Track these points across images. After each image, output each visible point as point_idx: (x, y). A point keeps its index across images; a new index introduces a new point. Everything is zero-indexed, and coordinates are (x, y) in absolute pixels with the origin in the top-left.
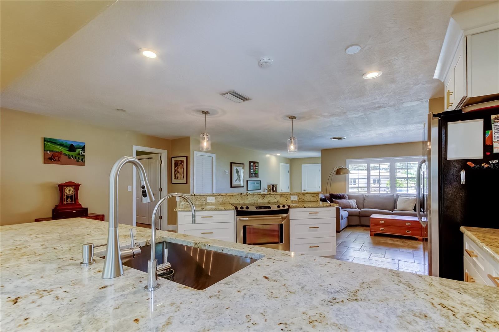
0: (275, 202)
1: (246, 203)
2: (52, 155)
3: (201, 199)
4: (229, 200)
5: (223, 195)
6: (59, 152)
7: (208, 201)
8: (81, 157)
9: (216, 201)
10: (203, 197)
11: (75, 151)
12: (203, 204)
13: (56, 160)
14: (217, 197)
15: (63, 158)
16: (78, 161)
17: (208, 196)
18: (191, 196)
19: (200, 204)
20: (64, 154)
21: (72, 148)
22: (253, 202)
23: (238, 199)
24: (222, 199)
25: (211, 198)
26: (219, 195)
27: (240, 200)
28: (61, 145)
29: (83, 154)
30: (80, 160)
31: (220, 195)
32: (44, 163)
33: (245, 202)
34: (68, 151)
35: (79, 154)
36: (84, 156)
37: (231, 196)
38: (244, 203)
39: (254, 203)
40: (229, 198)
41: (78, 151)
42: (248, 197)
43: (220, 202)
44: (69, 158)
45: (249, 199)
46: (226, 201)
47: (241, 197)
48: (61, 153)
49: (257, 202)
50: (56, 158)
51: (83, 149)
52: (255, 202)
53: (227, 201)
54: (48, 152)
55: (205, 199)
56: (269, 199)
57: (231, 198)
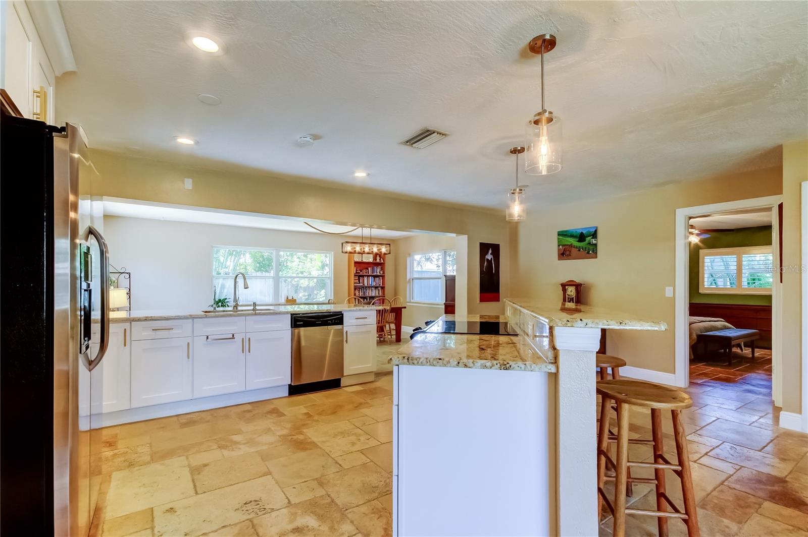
2: (564, 250)
6: (569, 246)
8: (591, 247)
11: (585, 241)
13: (567, 255)
15: (574, 251)
16: (588, 253)
20: (574, 247)
21: (582, 237)
28: (572, 236)
29: (594, 242)
30: (591, 252)
32: (559, 260)
34: (578, 241)
35: (590, 243)
36: (596, 245)
41: (588, 239)
44: (579, 250)
48: (571, 246)
50: (568, 253)
51: (594, 235)
54: (561, 247)
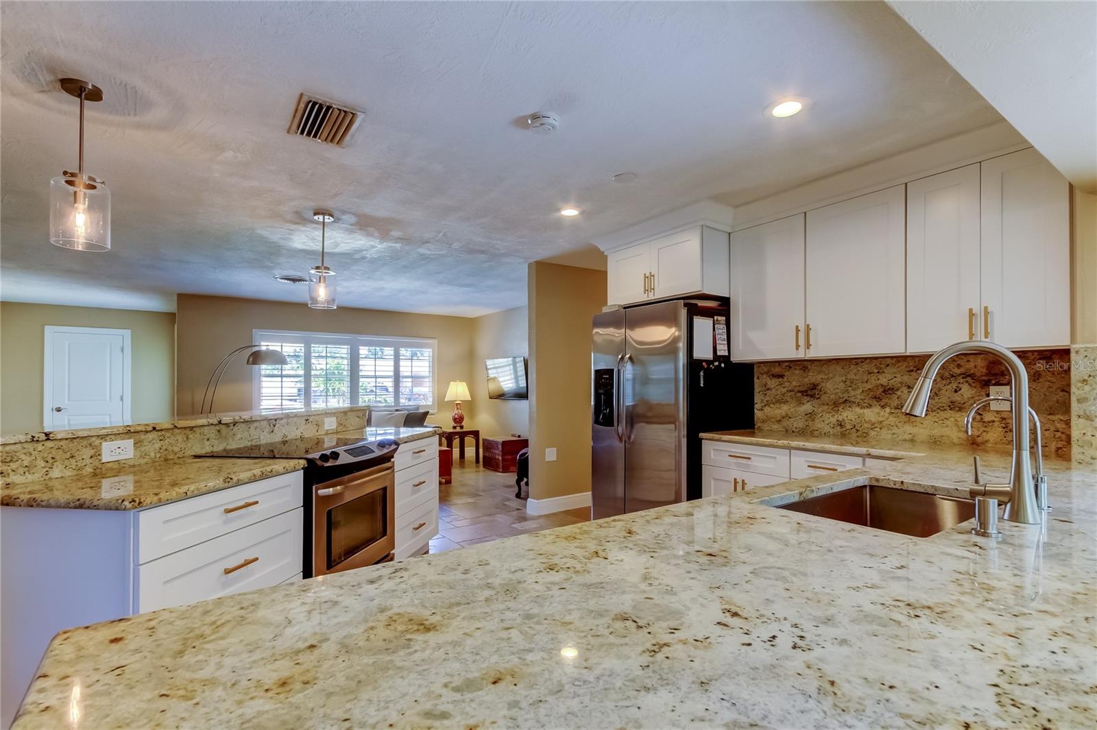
0: (296, 439)
1: (232, 450)
3: (76, 455)
4: (183, 446)
5: (162, 430)
7: (106, 457)
9: (138, 454)
10: (85, 443)
12: (84, 472)
14: (142, 436)
17: (103, 437)
18: (26, 445)
19: (68, 473)
22: (249, 444)
23: (208, 440)
24: (158, 445)
25: (119, 443)
26: (151, 429)
27: (216, 442)
31: (154, 428)
33: (229, 447)
37: (188, 432)
38: (225, 450)
39: (252, 445)
40: (180, 440)
42: (236, 428)
43: (153, 455)
45: (239, 436)
46: (170, 448)
47: (219, 431)
49: (257, 443)
52: (254, 443)
53: (176, 449)
55: (92, 452)
56: (284, 431)
57: (187, 438)
